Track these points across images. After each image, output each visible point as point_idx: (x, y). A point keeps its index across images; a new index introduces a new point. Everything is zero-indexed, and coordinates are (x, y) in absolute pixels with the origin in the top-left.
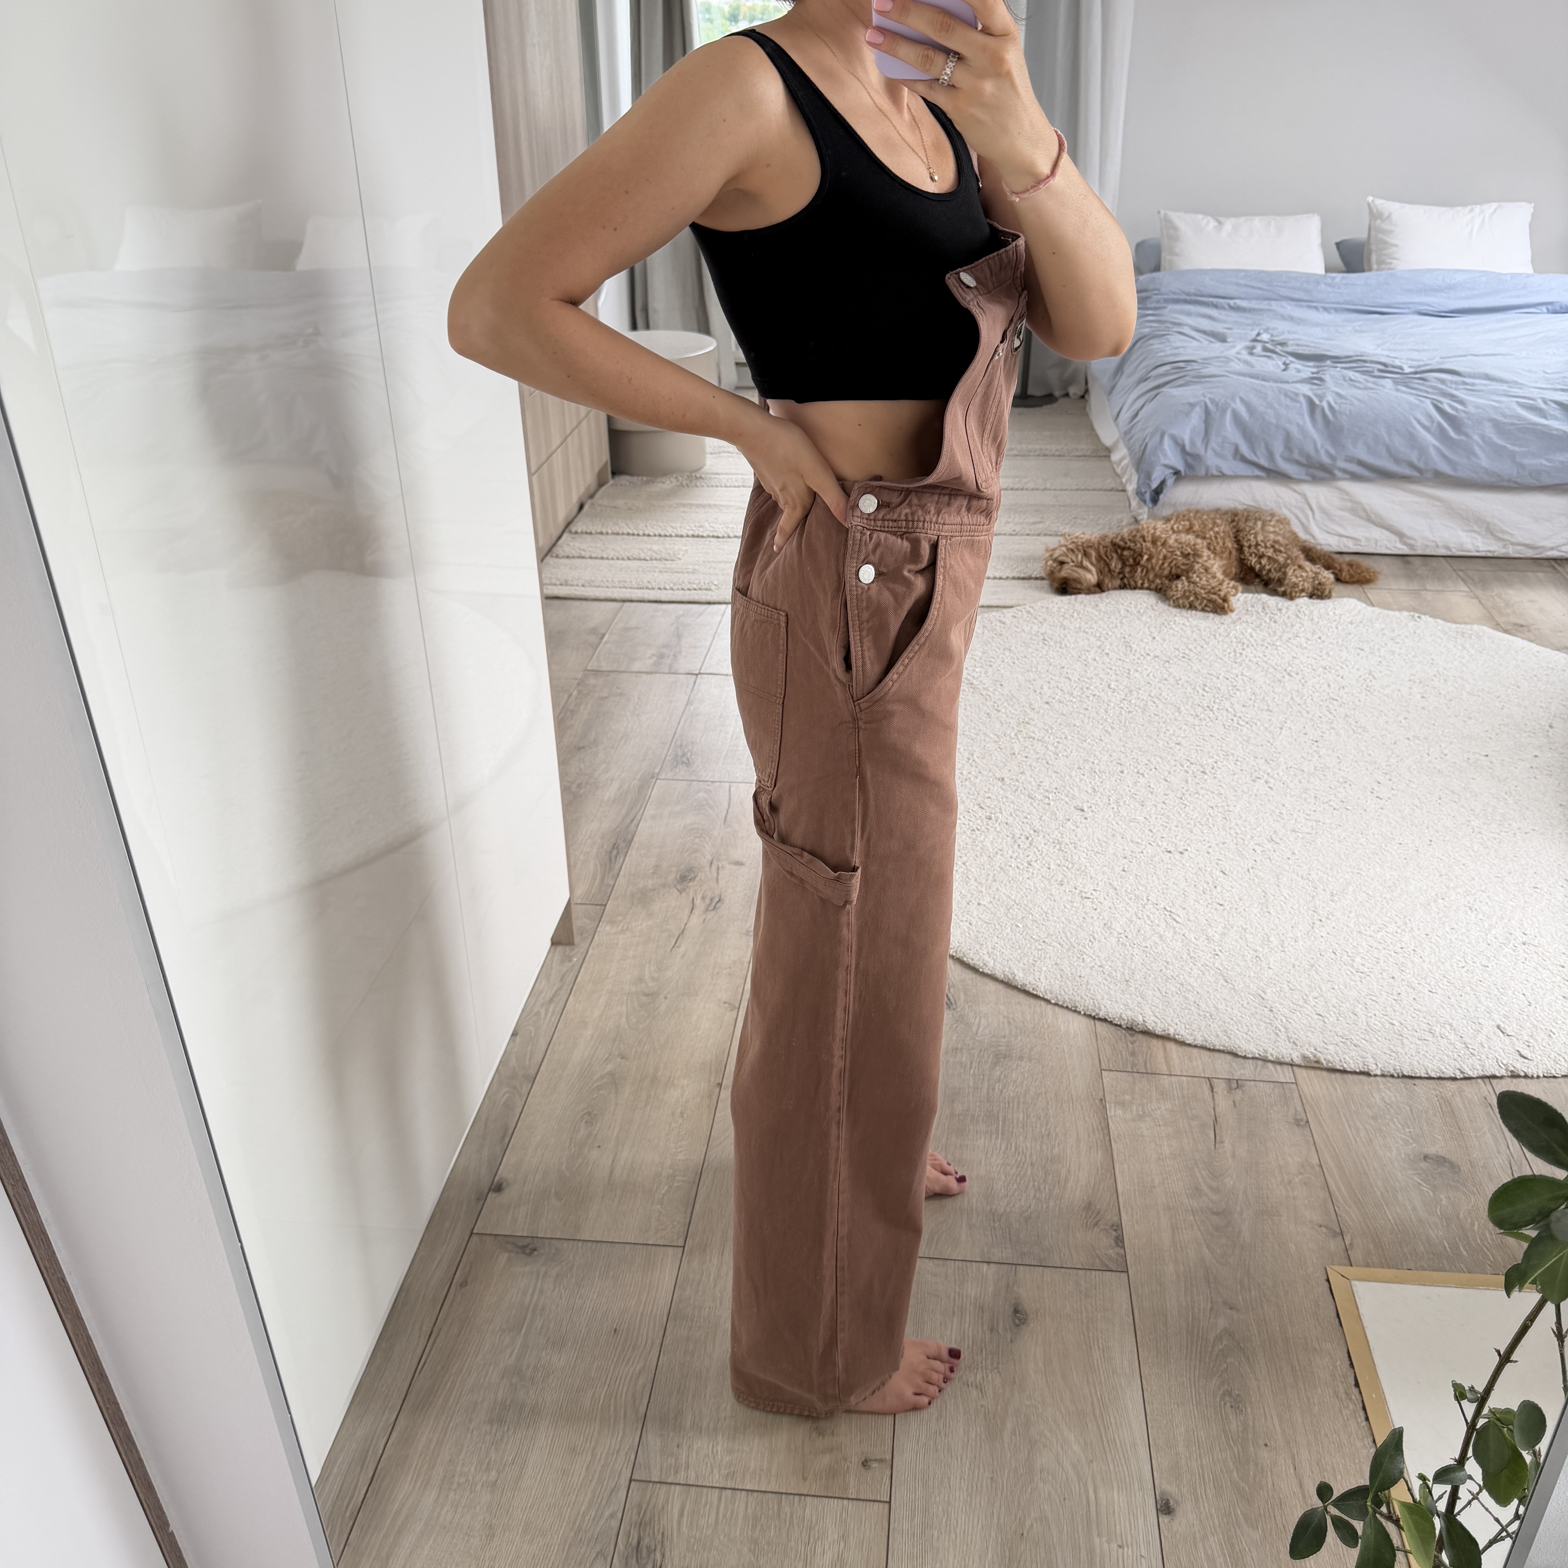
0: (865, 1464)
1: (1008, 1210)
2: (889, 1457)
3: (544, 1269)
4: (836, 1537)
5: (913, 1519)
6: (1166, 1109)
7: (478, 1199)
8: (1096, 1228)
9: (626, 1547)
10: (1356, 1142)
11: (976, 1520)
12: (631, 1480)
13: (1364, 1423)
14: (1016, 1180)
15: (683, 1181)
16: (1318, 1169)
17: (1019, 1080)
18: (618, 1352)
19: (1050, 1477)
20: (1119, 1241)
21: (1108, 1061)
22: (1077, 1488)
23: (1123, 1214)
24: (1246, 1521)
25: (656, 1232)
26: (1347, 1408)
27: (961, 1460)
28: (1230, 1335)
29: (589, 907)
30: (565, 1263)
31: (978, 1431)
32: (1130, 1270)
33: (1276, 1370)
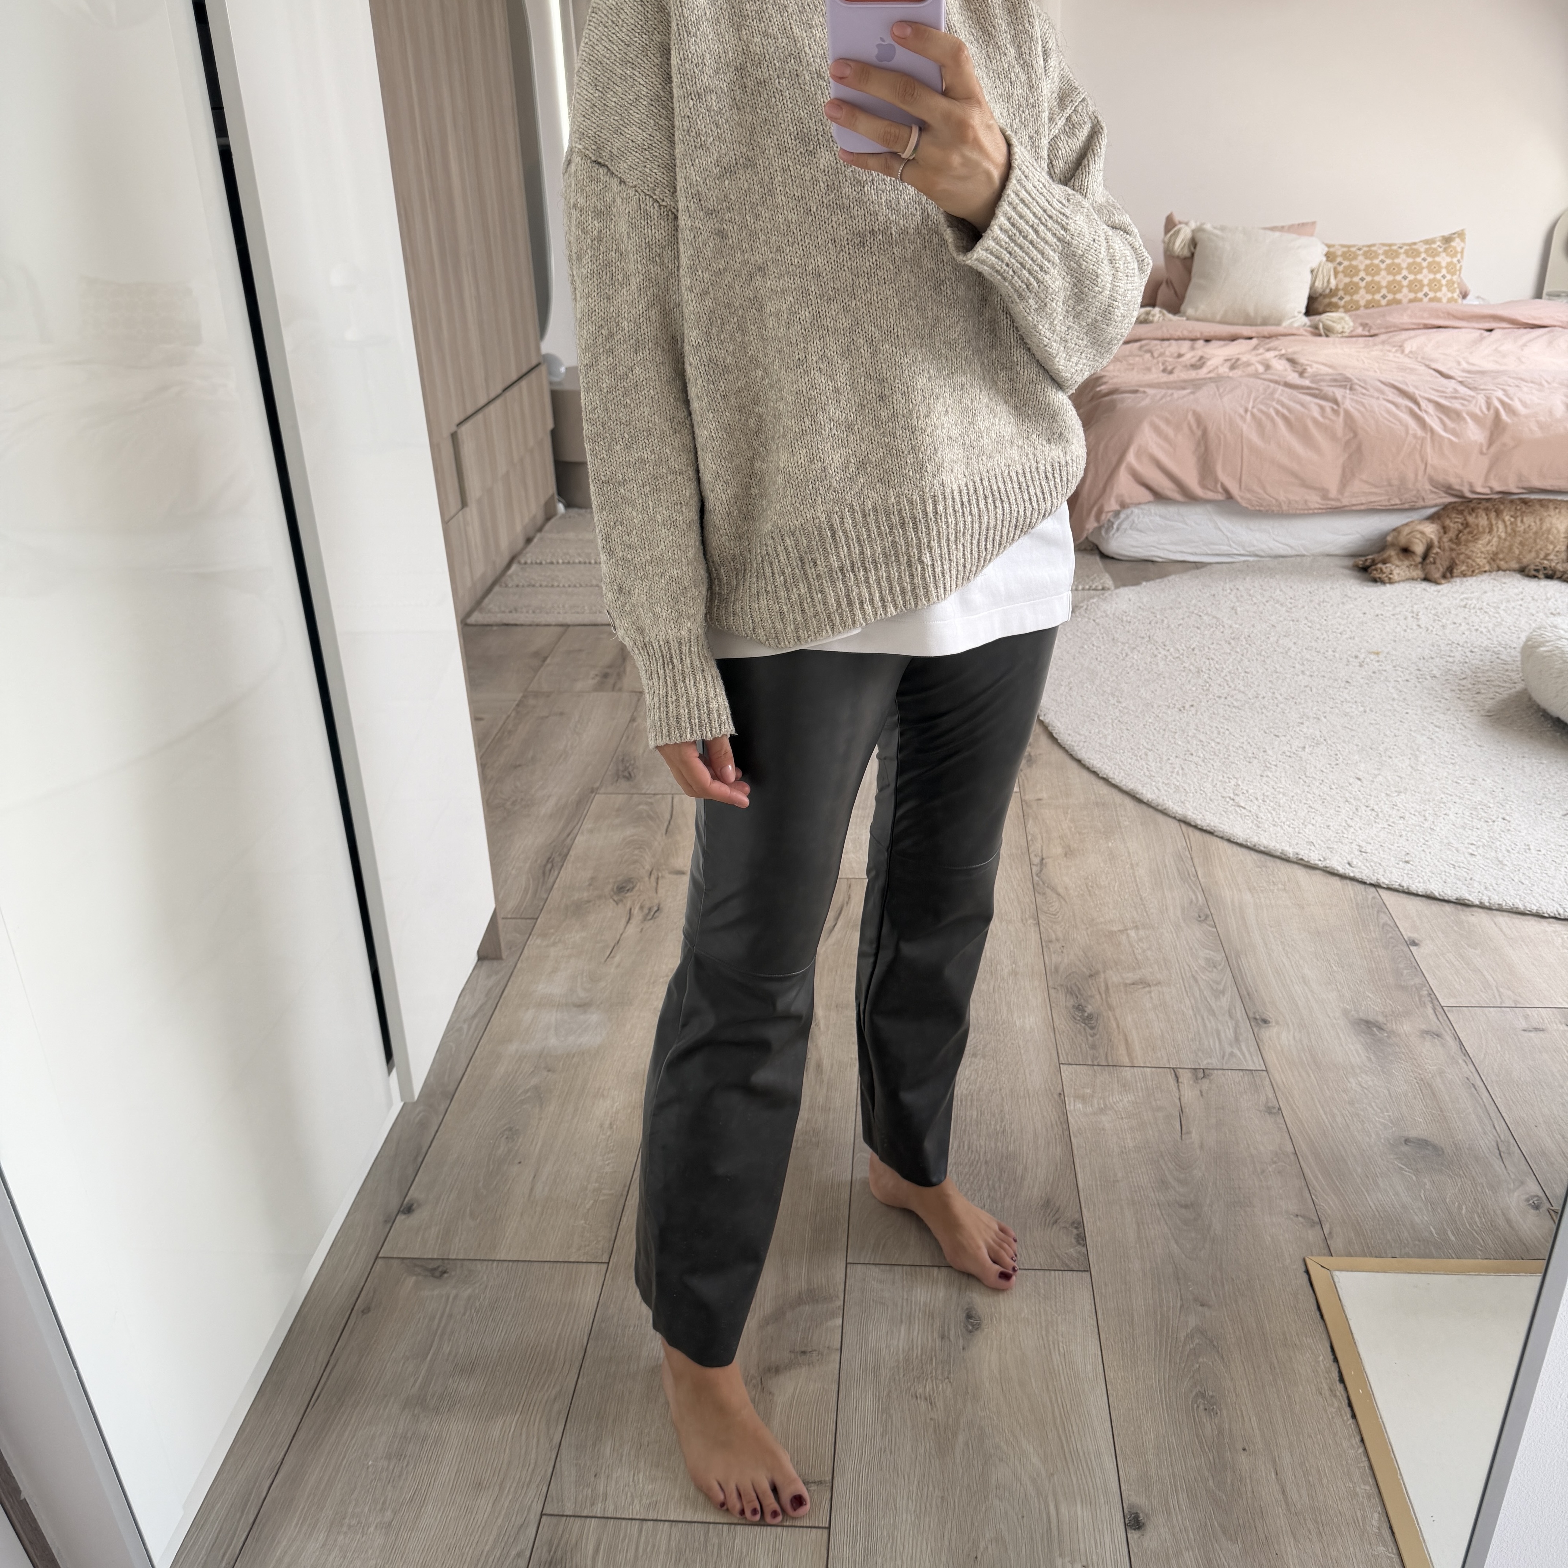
2: (828, 1478)
3: (454, 1292)
5: (854, 1546)
6: (1129, 1102)
7: (386, 1222)
8: (1055, 1227)
10: (1332, 1128)
11: (925, 1544)
12: (542, 1515)
13: (1351, 1421)
14: (969, 1179)
15: (610, 1195)
16: (1293, 1157)
17: (972, 1077)
18: (533, 1374)
19: (1007, 1494)
20: (1081, 1239)
21: (1067, 1054)
22: (1037, 1505)
23: (1084, 1211)
24: (1224, 1533)
25: (579, 1249)
26: (1332, 1405)
27: (909, 1479)
28: (1202, 1333)
29: (519, 921)
30: (477, 1285)
31: (928, 1447)
32: (1092, 1268)
33: (1254, 1367)
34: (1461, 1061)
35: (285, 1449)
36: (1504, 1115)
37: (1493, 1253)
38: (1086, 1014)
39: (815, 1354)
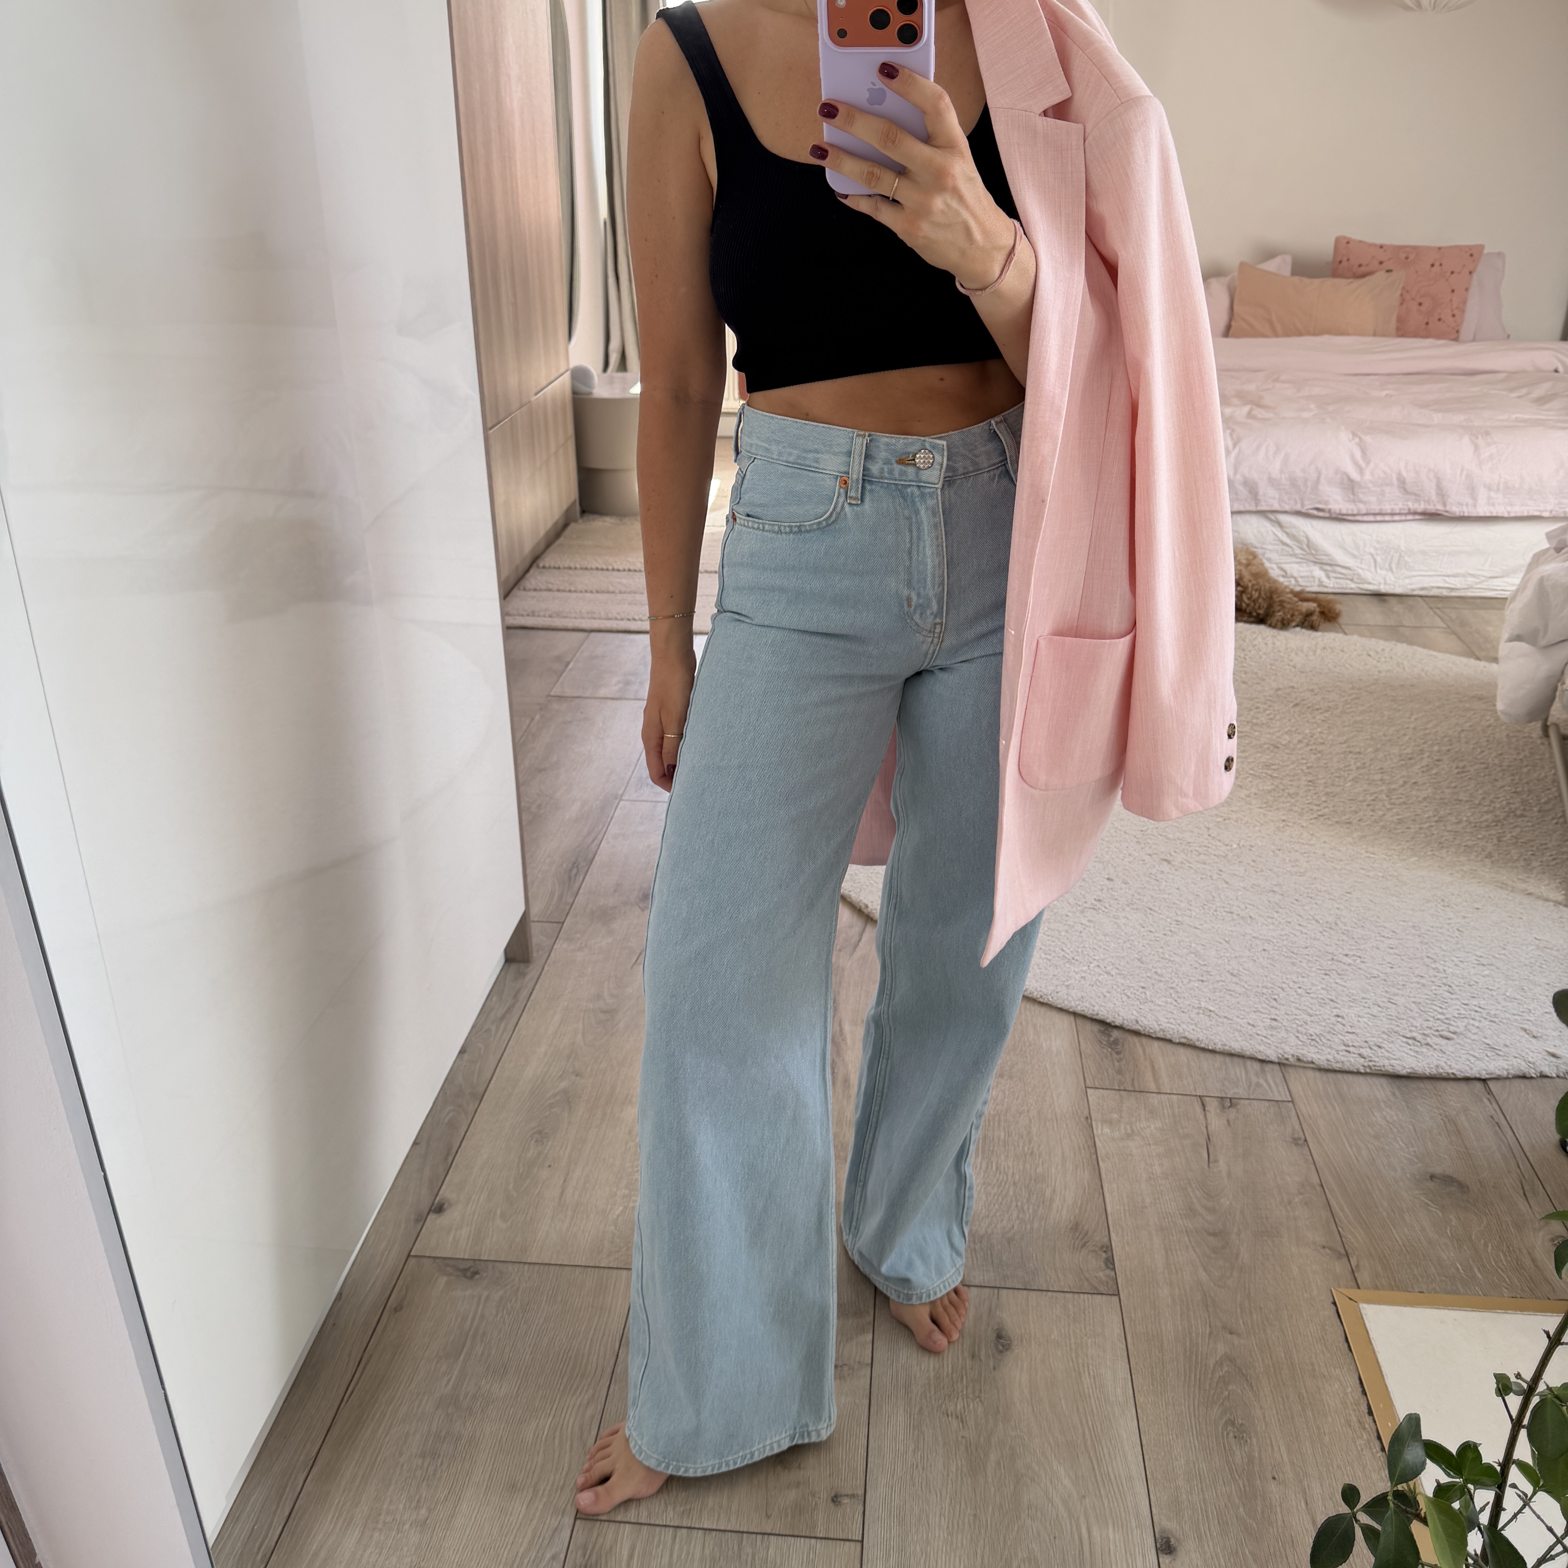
0: (836, 1499)
1: (989, 1231)
2: (861, 1492)
3: (485, 1293)
5: (888, 1560)
6: (1156, 1128)
7: (417, 1221)
8: (1083, 1250)
10: (1358, 1160)
11: (958, 1561)
13: (1380, 1454)
14: (998, 1199)
16: (1319, 1188)
17: (1000, 1098)
18: (565, 1379)
19: (1039, 1514)
20: (1110, 1263)
21: (1094, 1078)
22: (1069, 1527)
23: (1113, 1235)
24: (1255, 1560)
26: (1361, 1437)
27: (941, 1495)
28: (1231, 1361)
29: (546, 924)
30: (509, 1287)
31: (959, 1464)
32: (1121, 1293)
33: (1283, 1398)
34: (1485, 1100)
35: (319, 1445)
36: (1528, 1154)
37: (1519, 1291)
38: (1112, 1039)
39: (846, 1368)
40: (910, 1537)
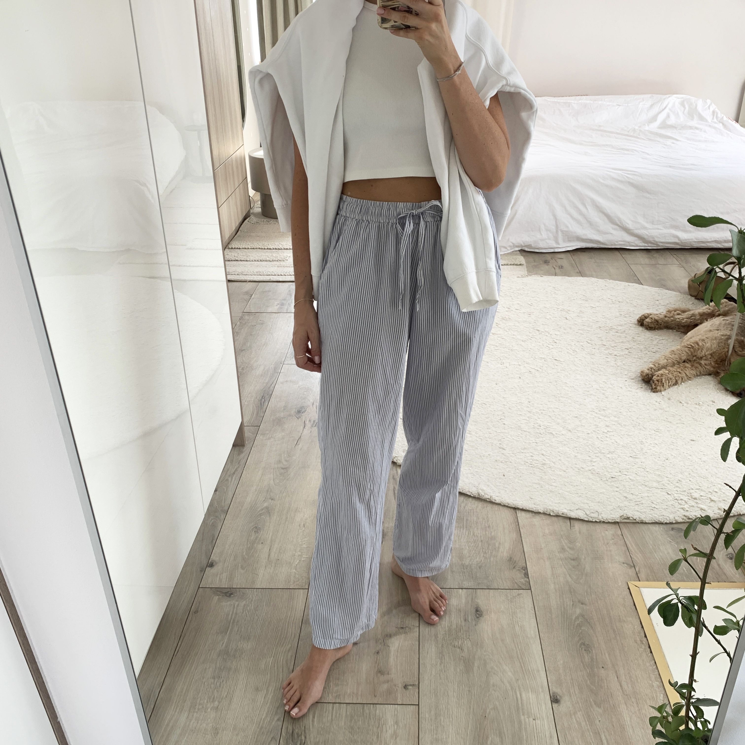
0: (405, 687)
1: (471, 563)
2: (417, 683)
3: (237, 603)
4: (393, 724)
5: (430, 712)
7: (201, 571)
8: (514, 570)
9: (286, 735)
11: (462, 711)
13: (650, 654)
14: (474, 548)
15: (306, 557)
16: (621, 536)
18: (277, 640)
19: (498, 688)
20: (526, 575)
22: (511, 693)
23: (527, 561)
24: (595, 704)
25: (294, 582)
26: (641, 647)
27: (453, 682)
28: (582, 616)
29: (251, 427)
30: (248, 599)
31: (461, 668)
32: (532, 589)
33: (606, 632)
35: (165, 675)
39: (407, 628)
40: (440, 702)
